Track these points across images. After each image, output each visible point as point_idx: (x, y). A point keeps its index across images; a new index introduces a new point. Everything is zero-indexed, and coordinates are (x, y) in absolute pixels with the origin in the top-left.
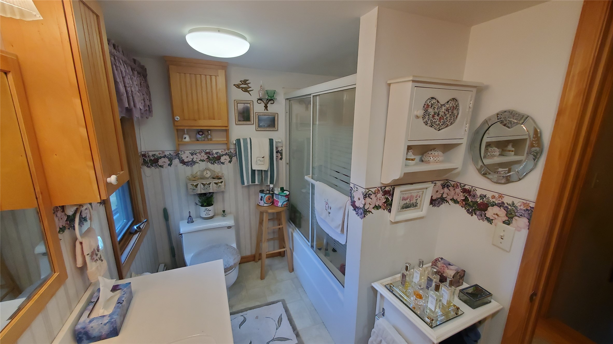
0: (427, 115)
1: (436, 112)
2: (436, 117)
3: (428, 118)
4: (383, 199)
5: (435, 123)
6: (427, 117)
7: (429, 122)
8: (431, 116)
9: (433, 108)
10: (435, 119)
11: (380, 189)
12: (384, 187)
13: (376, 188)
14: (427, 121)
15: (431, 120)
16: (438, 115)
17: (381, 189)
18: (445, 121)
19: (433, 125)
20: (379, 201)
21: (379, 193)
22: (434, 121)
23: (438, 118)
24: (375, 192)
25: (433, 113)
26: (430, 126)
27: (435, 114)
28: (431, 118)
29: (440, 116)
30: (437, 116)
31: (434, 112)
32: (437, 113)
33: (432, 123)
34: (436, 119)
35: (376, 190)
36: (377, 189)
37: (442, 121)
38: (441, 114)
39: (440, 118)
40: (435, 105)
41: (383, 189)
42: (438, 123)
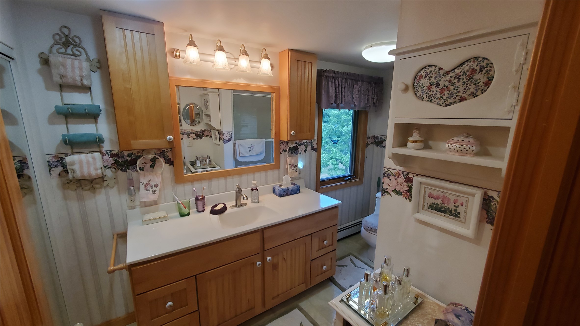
0: (420, 88)
1: (433, 83)
2: (434, 88)
3: (422, 90)
4: (405, 187)
5: (434, 97)
6: (420, 90)
7: (424, 96)
8: (425, 88)
9: (428, 77)
10: (433, 91)
11: (401, 173)
12: (407, 173)
13: (397, 170)
14: (422, 94)
15: (426, 93)
16: (438, 85)
17: (403, 174)
18: (452, 92)
19: (432, 100)
20: (399, 186)
21: (400, 177)
22: (431, 93)
23: (438, 89)
24: (395, 174)
25: (428, 85)
26: (428, 100)
27: (431, 85)
28: (427, 90)
29: (441, 86)
30: (436, 87)
31: (430, 83)
32: (435, 83)
33: (429, 97)
34: (435, 91)
35: (396, 172)
36: (398, 172)
37: (446, 93)
38: (441, 84)
39: (442, 90)
40: (432, 74)
41: (405, 175)
42: (438, 95)
